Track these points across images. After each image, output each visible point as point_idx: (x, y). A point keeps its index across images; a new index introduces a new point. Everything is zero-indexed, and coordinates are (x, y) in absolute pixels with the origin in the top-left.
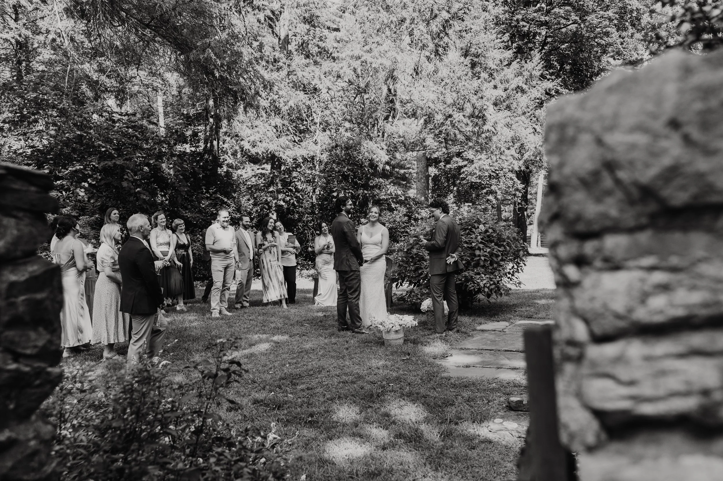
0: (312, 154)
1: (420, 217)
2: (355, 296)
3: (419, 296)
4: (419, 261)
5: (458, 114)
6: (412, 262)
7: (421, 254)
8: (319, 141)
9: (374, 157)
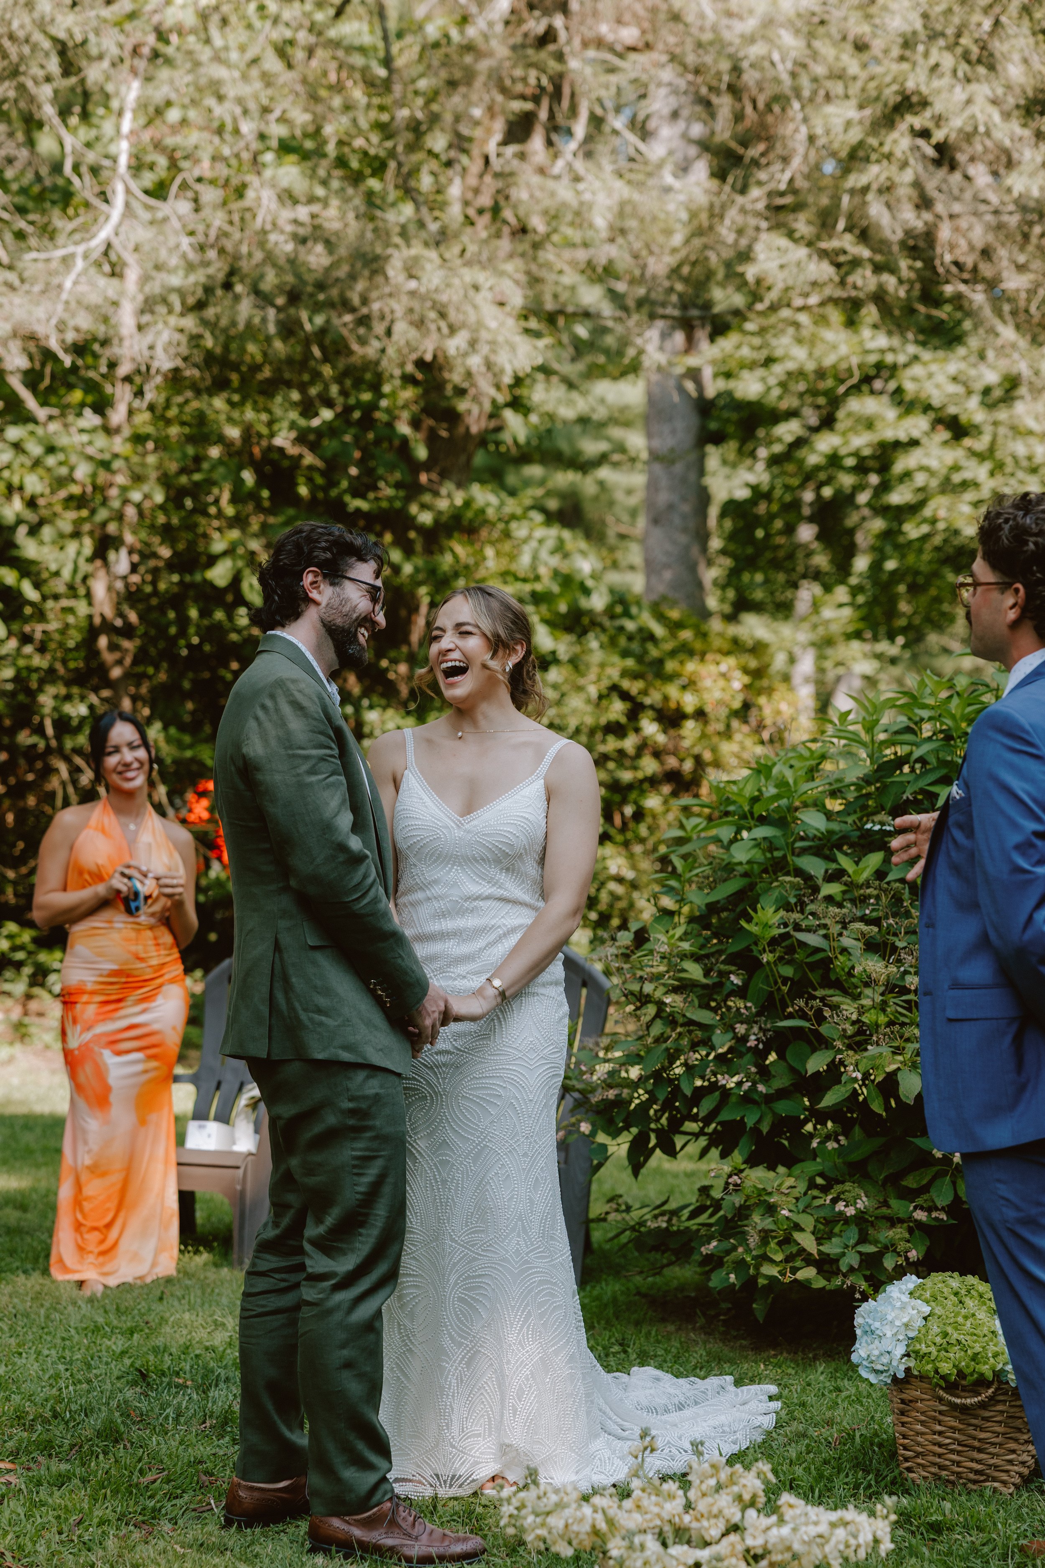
0: (85, 322)
1: (689, 702)
2: (346, 1264)
3: (807, 1241)
4: (800, 987)
5: (960, 94)
6: (742, 992)
7: (813, 940)
8: (130, 258)
9: (455, 345)
